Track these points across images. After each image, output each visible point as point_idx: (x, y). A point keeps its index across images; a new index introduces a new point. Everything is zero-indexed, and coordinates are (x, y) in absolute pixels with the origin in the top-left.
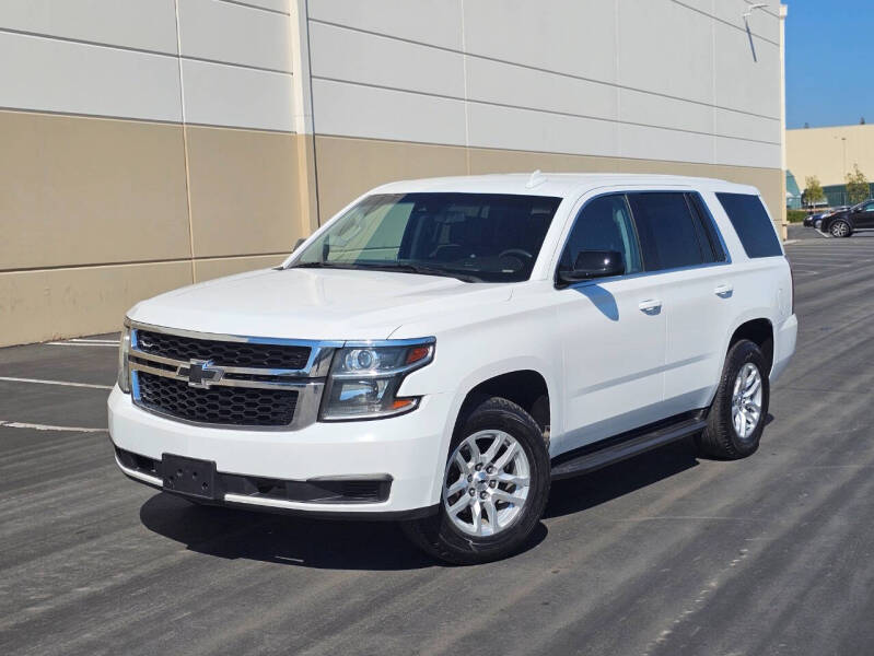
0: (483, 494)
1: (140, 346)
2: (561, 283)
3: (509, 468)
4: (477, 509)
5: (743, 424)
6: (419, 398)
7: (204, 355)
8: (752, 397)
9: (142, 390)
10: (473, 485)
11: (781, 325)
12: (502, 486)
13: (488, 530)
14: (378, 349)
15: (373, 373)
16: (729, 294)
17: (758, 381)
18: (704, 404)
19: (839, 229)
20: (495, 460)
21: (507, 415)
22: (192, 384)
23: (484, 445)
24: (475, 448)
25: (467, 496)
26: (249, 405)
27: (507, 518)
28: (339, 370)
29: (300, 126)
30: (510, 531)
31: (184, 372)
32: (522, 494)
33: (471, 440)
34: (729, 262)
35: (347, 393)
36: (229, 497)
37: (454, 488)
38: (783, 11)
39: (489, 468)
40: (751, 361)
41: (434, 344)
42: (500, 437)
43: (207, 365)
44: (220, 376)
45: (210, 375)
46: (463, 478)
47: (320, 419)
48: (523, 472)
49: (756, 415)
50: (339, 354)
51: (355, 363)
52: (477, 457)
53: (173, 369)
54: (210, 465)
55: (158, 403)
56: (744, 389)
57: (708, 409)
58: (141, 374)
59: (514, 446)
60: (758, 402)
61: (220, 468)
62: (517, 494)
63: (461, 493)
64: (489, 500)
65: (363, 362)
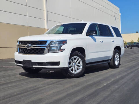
0: (75, 67)
1: (19, 44)
2: (87, 35)
3: (79, 63)
4: (74, 69)
5: (116, 63)
6: (64, 49)
7: (30, 44)
8: (118, 59)
9: (20, 51)
10: (73, 65)
11: (122, 48)
12: (78, 66)
13: (76, 73)
14: (58, 41)
15: (57, 45)
16: (114, 41)
17: (119, 56)
18: (110, 58)
19: (130, 48)
20: (77, 61)
21: (79, 54)
22: (28, 48)
23: (75, 59)
24: (74, 59)
25: (72, 67)
26: (37, 51)
27: (79, 71)
28: (51, 45)
29: (46, 28)
30: (79, 73)
31: (26, 46)
32: (81, 67)
33: (73, 58)
34: (114, 37)
35: (53, 48)
36: (33, 66)
37: (70, 65)
38: (120, 14)
39: (76, 63)
40: (117, 53)
41: (67, 41)
42: (78, 58)
43: (30, 45)
44: (32, 47)
45: (31, 46)
46: (71, 64)
47: (48, 53)
48: (81, 64)
49: (118, 62)
50: (51, 42)
51: (54, 43)
52: (74, 61)
53: (25, 46)
54: (30, 61)
55: (22, 52)
56: (116, 57)
57: (111, 60)
58: (19, 48)
59: (80, 59)
60: (119, 60)
61: (32, 61)
62: (80, 67)
63: (71, 66)
64: (76, 68)
65: (55, 43)
